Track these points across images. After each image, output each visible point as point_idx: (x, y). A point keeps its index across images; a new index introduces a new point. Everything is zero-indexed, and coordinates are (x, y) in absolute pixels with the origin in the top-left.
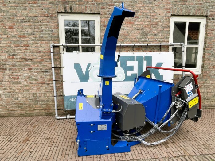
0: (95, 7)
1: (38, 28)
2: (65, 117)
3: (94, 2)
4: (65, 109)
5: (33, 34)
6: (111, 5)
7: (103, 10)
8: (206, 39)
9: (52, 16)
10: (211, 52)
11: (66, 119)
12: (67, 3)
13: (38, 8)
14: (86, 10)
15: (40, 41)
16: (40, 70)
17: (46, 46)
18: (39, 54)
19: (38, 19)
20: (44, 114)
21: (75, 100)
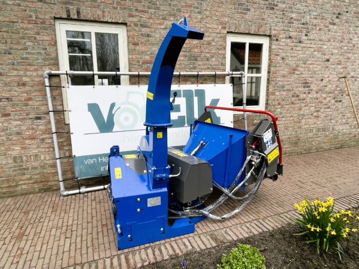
0: (119, 13)
1: (18, 43)
2: (77, 191)
3: (117, 5)
4: (77, 178)
5: (10, 54)
6: (142, 11)
7: (131, 19)
8: (269, 66)
9: (43, 23)
10: (276, 83)
11: (80, 193)
12: (70, 2)
13: (17, 7)
14: (104, 16)
15: (23, 65)
16: (26, 117)
17: (35, 75)
18: (23, 89)
19: (18, 27)
20: (37, 190)
21: (92, 161)
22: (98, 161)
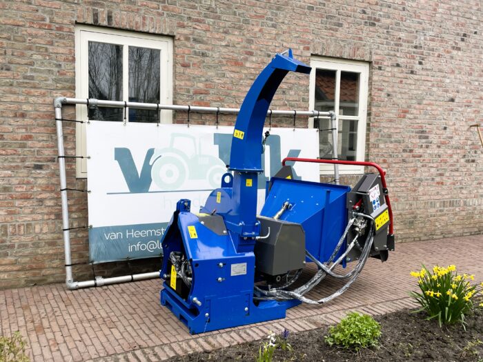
0: (165, 22)
1: (22, 55)
2: (92, 282)
3: (163, 10)
4: (92, 262)
5: (8, 69)
6: (198, 21)
7: (181, 30)
8: (370, 105)
9: (60, 29)
10: (380, 131)
11: (95, 286)
12: (99, 3)
13: (26, 6)
14: (144, 24)
15: (25, 87)
16: (20, 164)
17: (41, 102)
18: (21, 122)
19: (25, 33)
20: (23, 282)
21: (116, 236)
22: (125, 235)
